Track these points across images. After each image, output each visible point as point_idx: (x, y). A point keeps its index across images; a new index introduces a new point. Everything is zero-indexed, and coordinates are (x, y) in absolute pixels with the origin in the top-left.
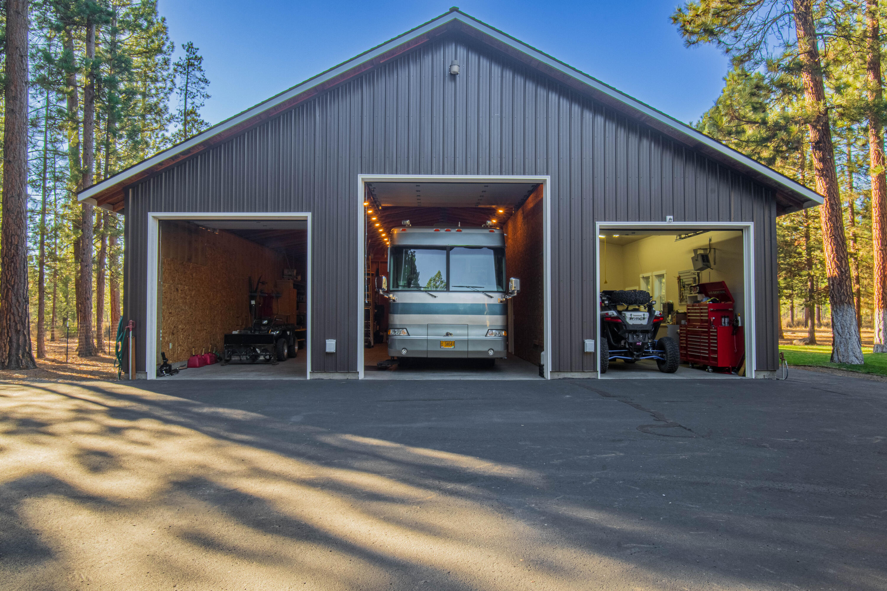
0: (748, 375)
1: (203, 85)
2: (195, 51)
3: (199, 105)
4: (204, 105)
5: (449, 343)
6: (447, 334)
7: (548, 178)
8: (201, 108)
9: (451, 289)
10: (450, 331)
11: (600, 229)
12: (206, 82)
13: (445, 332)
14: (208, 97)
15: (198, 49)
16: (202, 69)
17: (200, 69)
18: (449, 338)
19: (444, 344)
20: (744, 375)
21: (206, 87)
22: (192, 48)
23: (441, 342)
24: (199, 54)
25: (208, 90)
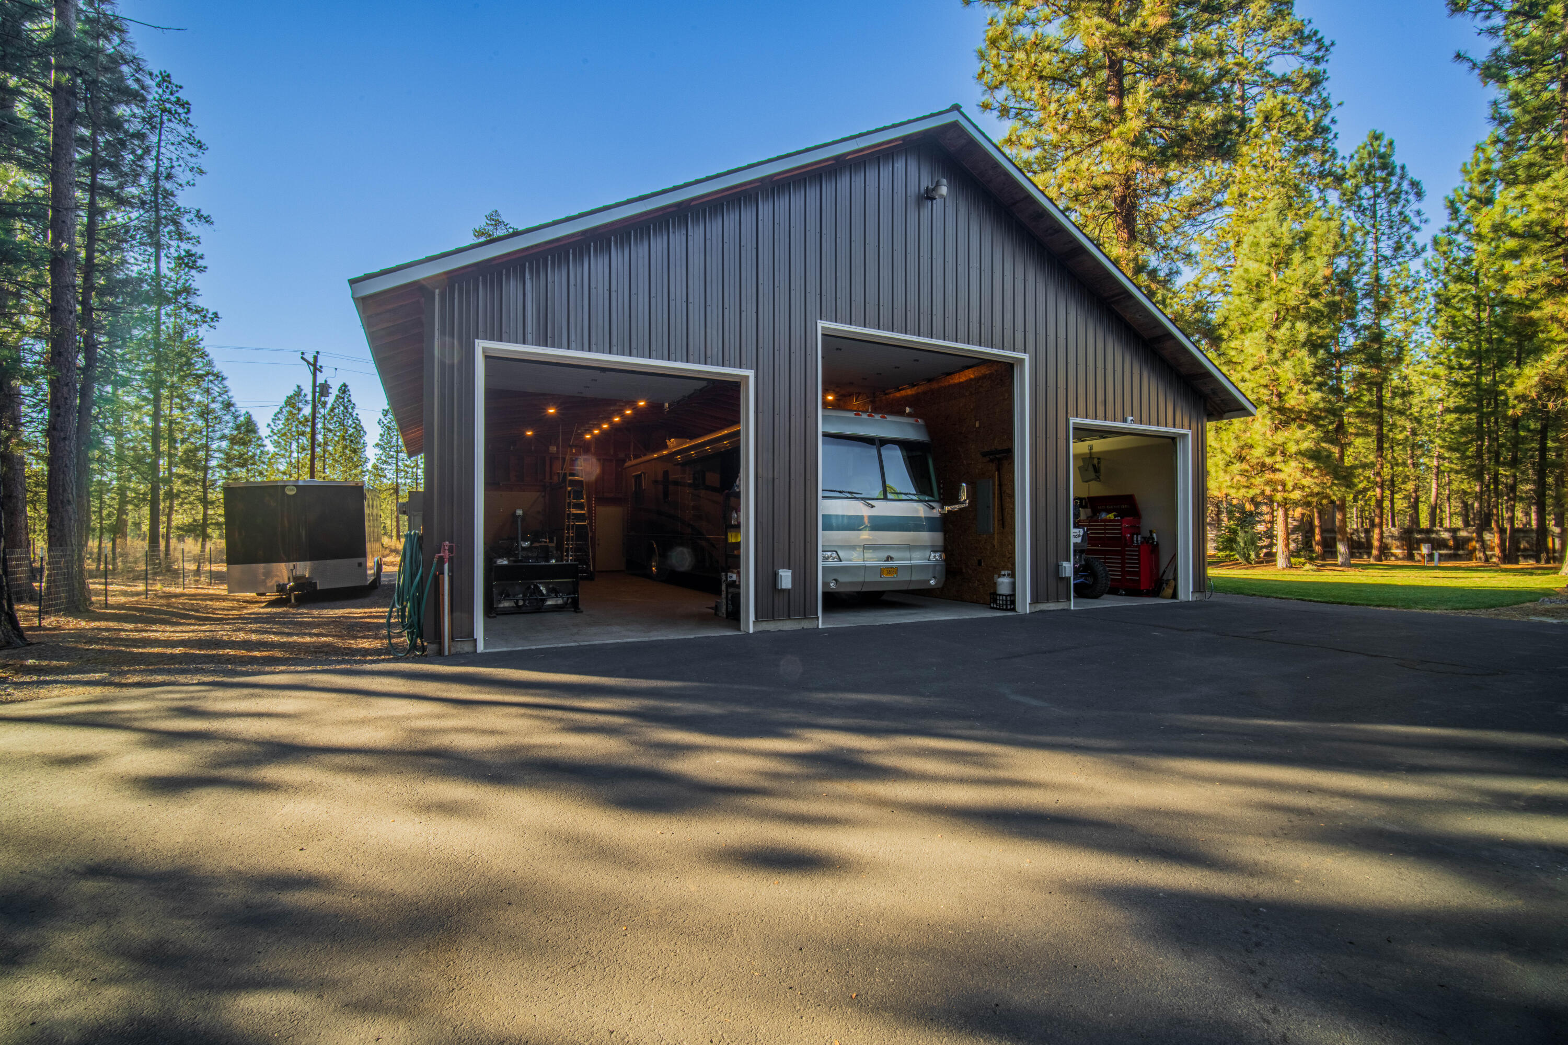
0: (1182, 596)
1: (193, 150)
2: (175, 89)
3: (184, 183)
4: (194, 185)
5: (891, 571)
6: (889, 558)
7: (1026, 357)
8: (187, 188)
9: (890, 496)
10: (892, 554)
11: (1074, 428)
12: (200, 146)
13: (884, 555)
14: (201, 172)
15: (181, 87)
16: (190, 122)
17: (186, 123)
18: (890, 563)
19: (885, 572)
20: (1174, 595)
21: (200, 154)
22: (170, 83)
23: (882, 570)
24: (183, 95)
25: (203, 161)
